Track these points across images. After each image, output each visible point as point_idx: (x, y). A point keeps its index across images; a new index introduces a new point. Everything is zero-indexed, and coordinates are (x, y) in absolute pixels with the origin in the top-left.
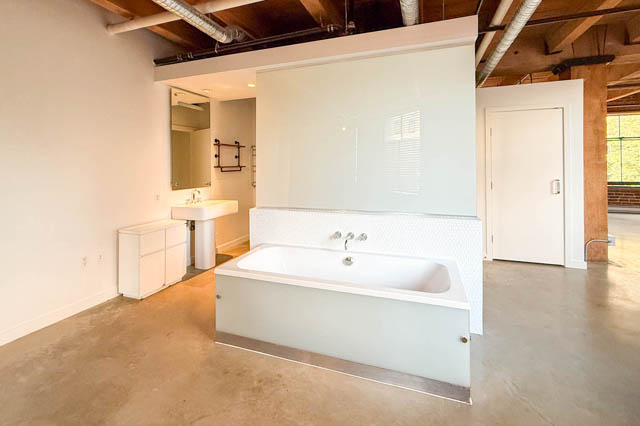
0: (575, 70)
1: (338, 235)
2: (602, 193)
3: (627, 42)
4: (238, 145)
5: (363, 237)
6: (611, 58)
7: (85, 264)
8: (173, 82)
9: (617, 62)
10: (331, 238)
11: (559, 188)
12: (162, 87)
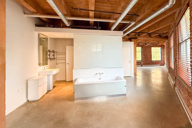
0: (132, 40)
1: (97, 74)
2: (136, 63)
3: (139, 36)
4: (53, 51)
5: (102, 74)
6: (137, 38)
7: (19, 92)
8: (40, 32)
9: (138, 39)
10: (95, 74)
11: (130, 62)
12: (36, 33)
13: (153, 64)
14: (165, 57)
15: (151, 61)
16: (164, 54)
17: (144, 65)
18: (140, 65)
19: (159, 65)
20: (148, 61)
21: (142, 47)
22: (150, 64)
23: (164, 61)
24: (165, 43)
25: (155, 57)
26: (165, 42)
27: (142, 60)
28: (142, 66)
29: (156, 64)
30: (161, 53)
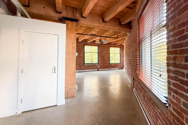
13: (112, 68)
14: (124, 59)
15: (110, 64)
16: (123, 55)
17: (101, 69)
18: (97, 70)
19: (118, 68)
20: (106, 65)
21: (98, 46)
22: (108, 68)
23: (123, 64)
24: (125, 41)
25: (114, 59)
26: (125, 39)
27: (98, 62)
28: (98, 70)
29: (115, 68)
30: (120, 54)
